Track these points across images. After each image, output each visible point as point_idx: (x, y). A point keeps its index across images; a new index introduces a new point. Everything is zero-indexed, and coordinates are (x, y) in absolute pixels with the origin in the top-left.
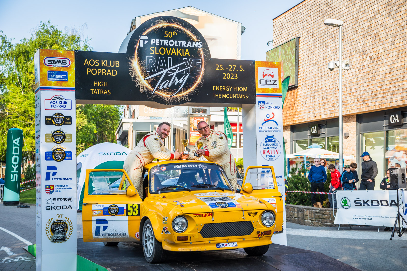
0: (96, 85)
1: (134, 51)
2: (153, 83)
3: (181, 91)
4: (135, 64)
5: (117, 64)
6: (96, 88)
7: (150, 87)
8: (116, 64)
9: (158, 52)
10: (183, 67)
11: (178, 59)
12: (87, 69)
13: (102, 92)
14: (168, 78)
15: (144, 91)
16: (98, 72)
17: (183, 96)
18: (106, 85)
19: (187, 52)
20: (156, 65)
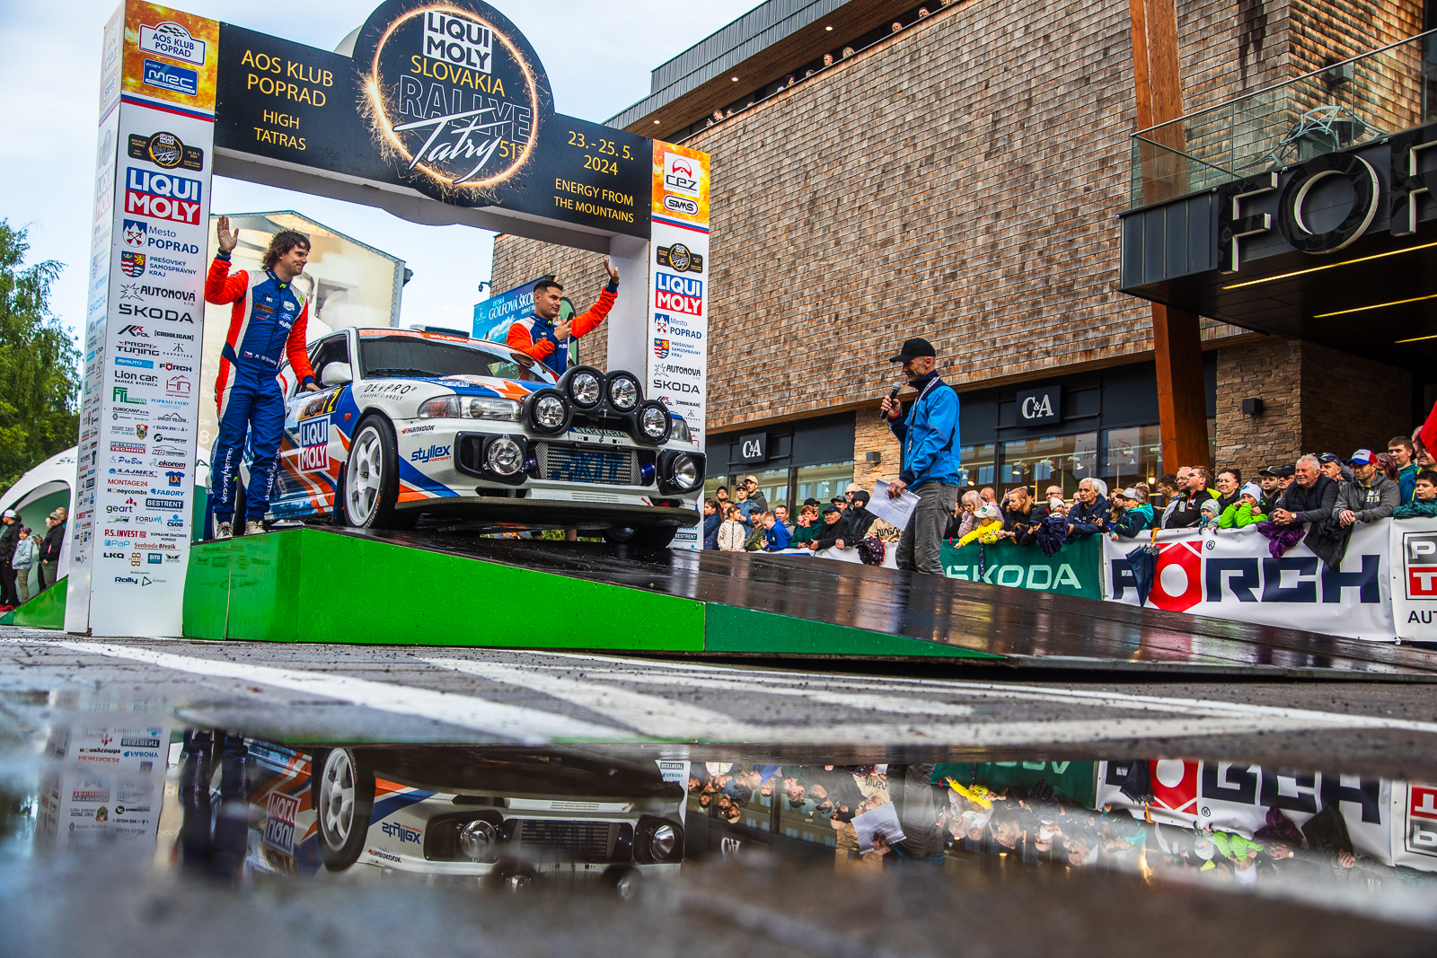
0: (268, 119)
1: (373, 56)
2: (413, 141)
3: (478, 176)
4: (372, 89)
5: (327, 78)
6: (269, 126)
7: (404, 152)
8: (325, 78)
9: (429, 71)
10: (486, 118)
11: (478, 99)
12: (250, 75)
13: (283, 138)
14: (448, 137)
15: (390, 157)
16: (276, 88)
17: (484, 188)
18: (294, 125)
19: (499, 86)
20: (423, 101)
